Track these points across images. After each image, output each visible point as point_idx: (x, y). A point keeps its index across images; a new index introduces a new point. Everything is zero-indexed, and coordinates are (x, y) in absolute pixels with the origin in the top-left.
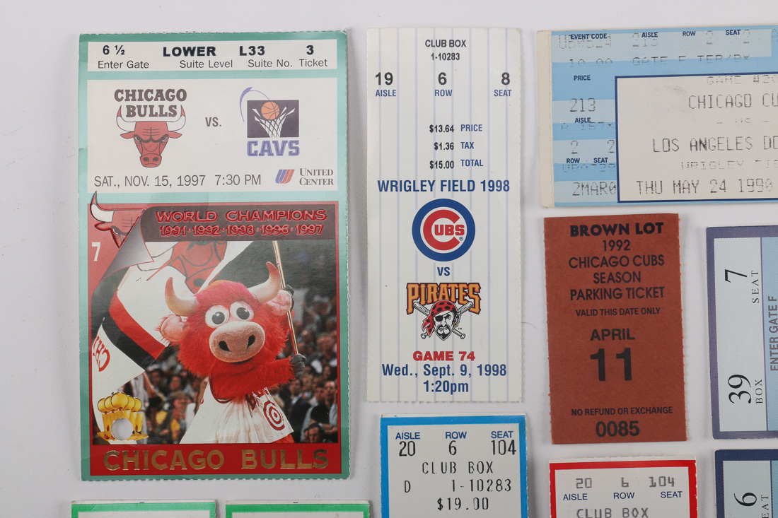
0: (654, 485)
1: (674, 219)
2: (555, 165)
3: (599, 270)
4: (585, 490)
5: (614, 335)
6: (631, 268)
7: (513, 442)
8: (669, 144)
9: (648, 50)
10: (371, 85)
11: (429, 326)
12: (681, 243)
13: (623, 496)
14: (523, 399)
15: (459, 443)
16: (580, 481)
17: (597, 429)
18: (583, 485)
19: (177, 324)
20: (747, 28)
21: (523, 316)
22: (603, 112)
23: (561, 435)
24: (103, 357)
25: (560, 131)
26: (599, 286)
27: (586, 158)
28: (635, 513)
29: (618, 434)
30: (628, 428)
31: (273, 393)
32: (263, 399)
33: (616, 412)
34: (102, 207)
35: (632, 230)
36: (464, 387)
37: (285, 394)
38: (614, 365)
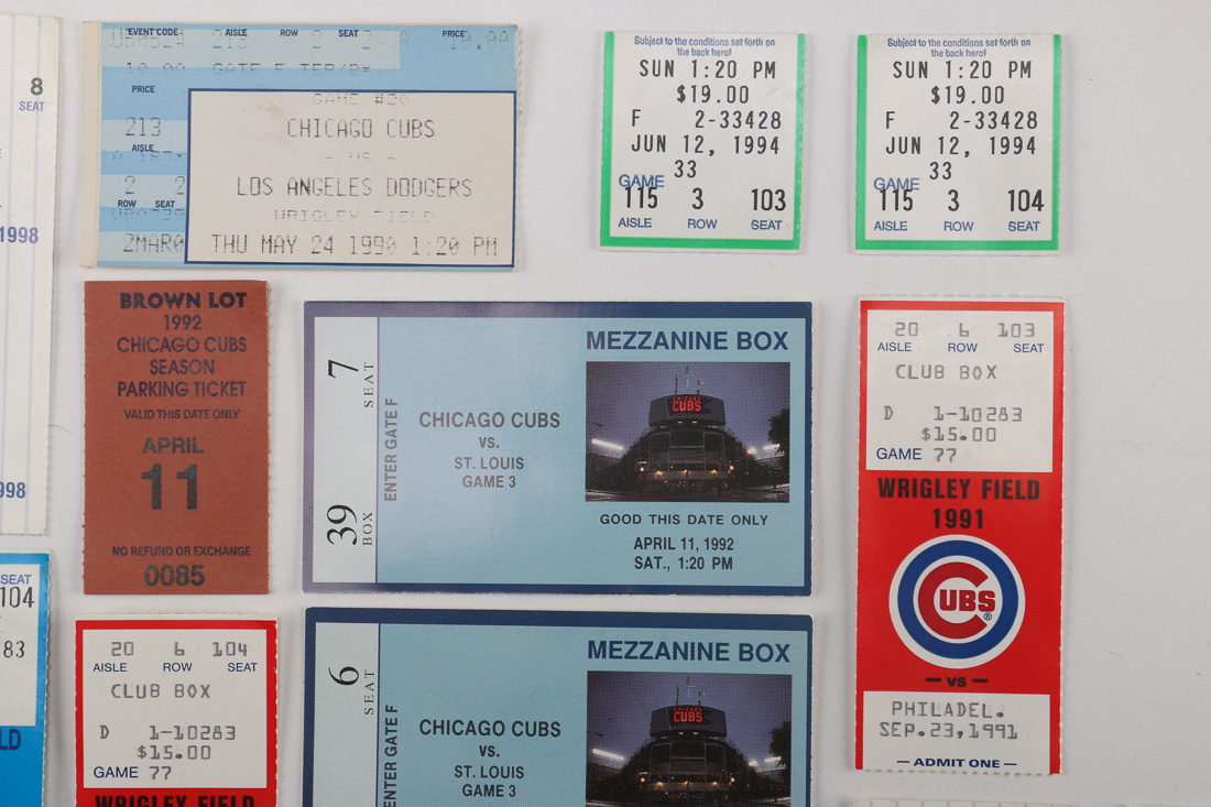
0: (219, 654)
1: (260, 289)
2: (102, 209)
3: (158, 356)
4: (124, 658)
5: (174, 447)
6: (202, 355)
7: (30, 590)
8: (260, 185)
9: (234, 53)
12: (271, 321)
13: (176, 667)
14: (47, 532)
16: (117, 646)
17: (147, 576)
18: (121, 651)
20: (368, 28)
21: (51, 417)
22: (170, 137)
23: (97, 581)
25: (111, 162)
26: (158, 378)
27: (145, 201)
28: (192, 691)
29: (175, 583)
30: (189, 574)
33: (174, 552)
35: (205, 301)
38: (174, 489)
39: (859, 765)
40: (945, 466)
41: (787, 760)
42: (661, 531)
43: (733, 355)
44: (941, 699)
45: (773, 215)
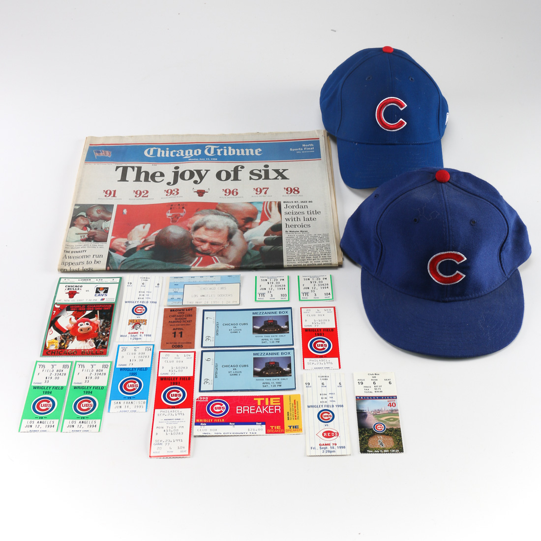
0: (185, 356)
1: (195, 308)
2: (168, 299)
3: (176, 317)
5: (179, 329)
6: (184, 317)
7: (151, 349)
8: (196, 296)
9: (192, 280)
10: (126, 284)
11: (133, 327)
12: (197, 311)
13: (177, 358)
14: (154, 342)
15: (137, 349)
17: (172, 346)
18: (167, 356)
19: (71, 326)
20: (215, 276)
22: (180, 291)
23: (163, 347)
24: (51, 332)
25: (170, 294)
26: (176, 320)
27: (176, 298)
28: (180, 362)
29: (177, 348)
30: (180, 346)
31: (92, 339)
32: (89, 341)
33: (178, 343)
34: (58, 305)
35: (185, 310)
36: (140, 339)
37: (95, 340)
38: (178, 336)
39: (304, 368)
40: (316, 327)
41: (291, 368)
42: (267, 338)
43: (278, 314)
44: (318, 359)
45: (285, 297)
